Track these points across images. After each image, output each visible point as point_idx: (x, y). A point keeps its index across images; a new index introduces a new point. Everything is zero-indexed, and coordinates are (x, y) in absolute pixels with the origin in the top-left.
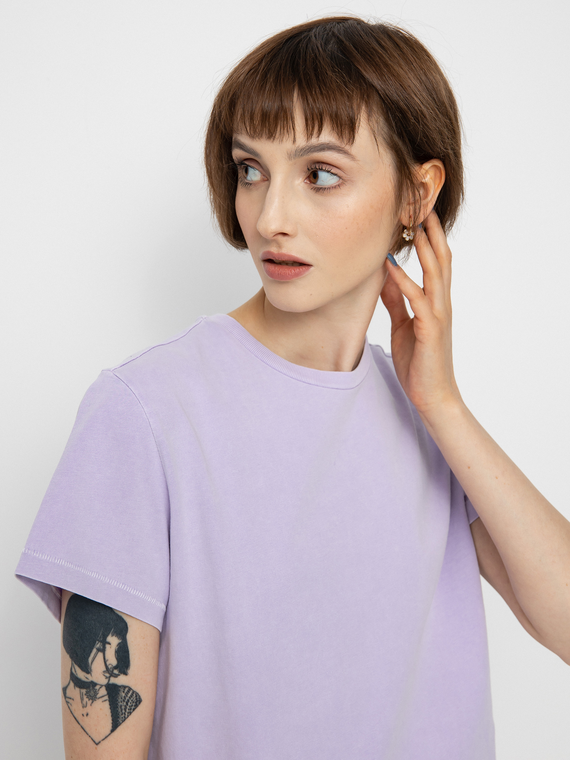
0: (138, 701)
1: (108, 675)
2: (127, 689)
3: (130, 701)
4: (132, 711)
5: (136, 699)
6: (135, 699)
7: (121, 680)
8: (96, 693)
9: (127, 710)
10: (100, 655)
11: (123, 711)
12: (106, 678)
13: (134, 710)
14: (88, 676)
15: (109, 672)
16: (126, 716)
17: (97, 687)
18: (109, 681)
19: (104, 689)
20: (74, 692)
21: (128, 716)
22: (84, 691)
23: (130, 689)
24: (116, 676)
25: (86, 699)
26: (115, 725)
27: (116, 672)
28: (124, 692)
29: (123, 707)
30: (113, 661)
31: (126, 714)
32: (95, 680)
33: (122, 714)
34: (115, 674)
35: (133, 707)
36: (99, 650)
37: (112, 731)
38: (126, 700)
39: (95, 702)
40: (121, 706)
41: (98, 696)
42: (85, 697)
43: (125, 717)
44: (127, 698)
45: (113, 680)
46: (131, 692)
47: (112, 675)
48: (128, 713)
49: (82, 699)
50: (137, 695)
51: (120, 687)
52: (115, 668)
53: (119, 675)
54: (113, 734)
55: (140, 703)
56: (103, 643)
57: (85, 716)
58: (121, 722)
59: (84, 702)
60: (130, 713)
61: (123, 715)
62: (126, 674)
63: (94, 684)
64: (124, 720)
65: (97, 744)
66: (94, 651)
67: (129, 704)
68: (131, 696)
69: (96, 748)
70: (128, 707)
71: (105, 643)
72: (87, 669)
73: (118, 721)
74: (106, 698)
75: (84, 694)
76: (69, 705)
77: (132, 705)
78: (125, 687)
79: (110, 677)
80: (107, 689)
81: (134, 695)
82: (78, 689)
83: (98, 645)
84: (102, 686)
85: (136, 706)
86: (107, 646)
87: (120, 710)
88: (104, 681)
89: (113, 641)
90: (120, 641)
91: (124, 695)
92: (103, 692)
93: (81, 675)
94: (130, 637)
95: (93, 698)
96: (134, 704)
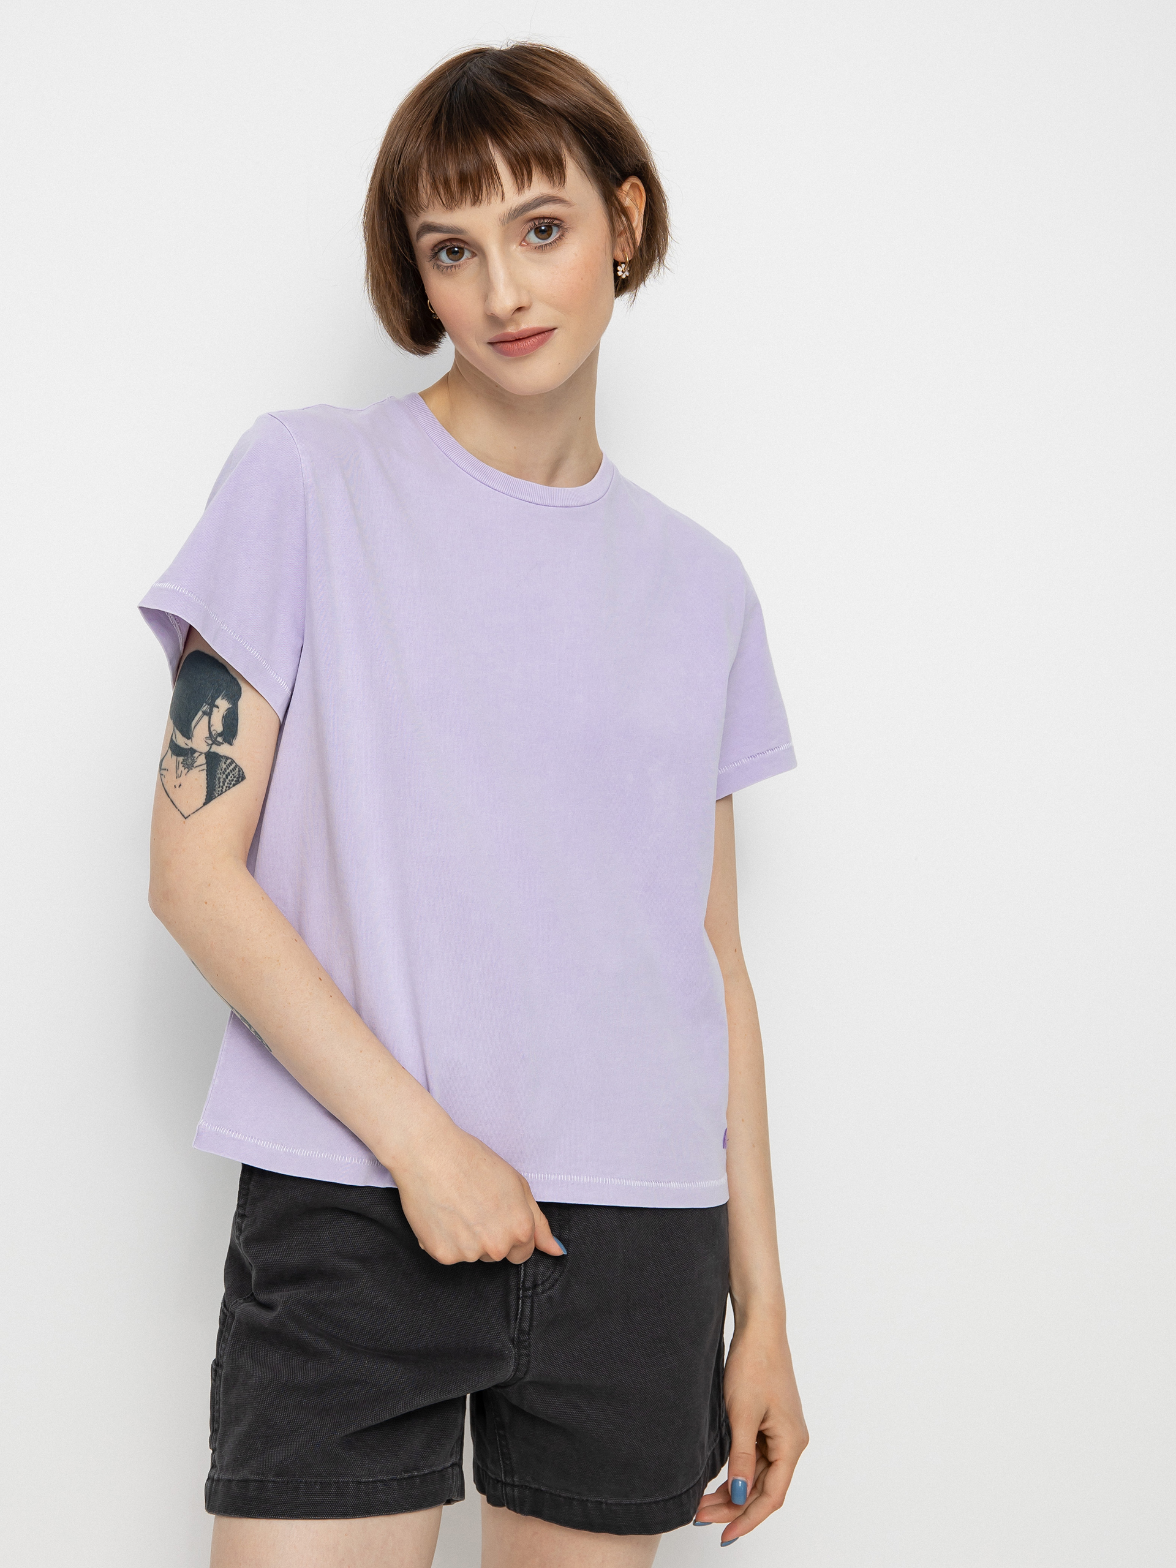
0: (241, 777)
1: (210, 742)
2: (229, 761)
3: (231, 775)
4: (231, 786)
5: (239, 774)
6: (237, 774)
7: (223, 750)
8: (194, 761)
9: (226, 784)
10: (206, 718)
11: (221, 784)
12: (208, 745)
13: (234, 785)
14: (189, 742)
15: (212, 738)
16: (224, 790)
17: (196, 755)
18: (210, 748)
19: (203, 756)
20: (172, 761)
21: (226, 791)
22: (181, 759)
23: (233, 761)
24: (219, 744)
25: (181, 768)
26: (210, 797)
27: (220, 739)
28: (225, 763)
29: (222, 780)
30: (218, 727)
31: (224, 787)
32: (195, 747)
33: (219, 787)
34: (219, 742)
35: (233, 783)
36: (205, 713)
37: (205, 804)
38: (226, 773)
39: (190, 771)
40: (219, 778)
41: (195, 765)
42: (181, 765)
43: (222, 791)
44: (228, 771)
45: (215, 749)
46: (234, 765)
47: (215, 742)
48: (226, 787)
49: (177, 768)
50: (240, 770)
51: (222, 757)
52: (220, 735)
53: (223, 744)
54: (206, 806)
55: (242, 780)
56: (211, 707)
57: (177, 787)
58: (217, 795)
59: (179, 772)
60: (229, 788)
61: (221, 788)
62: (231, 744)
63: (193, 751)
64: (221, 794)
65: (186, 818)
66: (200, 713)
67: (229, 777)
68: (234, 769)
69: (184, 822)
70: (227, 781)
71: (213, 705)
72: (187, 734)
73: (214, 794)
74: (205, 767)
75: (180, 762)
76: (163, 777)
77: (233, 780)
78: (227, 758)
79: (212, 744)
80: (206, 758)
81: (237, 769)
82: (174, 757)
83: (205, 708)
84: (201, 753)
85: (238, 782)
86: (215, 709)
87: (217, 782)
88: (205, 749)
89: (223, 704)
90: (231, 706)
91: (224, 766)
92: (202, 760)
93: (181, 741)
94: (242, 704)
95: (189, 766)
96: (235, 779)
